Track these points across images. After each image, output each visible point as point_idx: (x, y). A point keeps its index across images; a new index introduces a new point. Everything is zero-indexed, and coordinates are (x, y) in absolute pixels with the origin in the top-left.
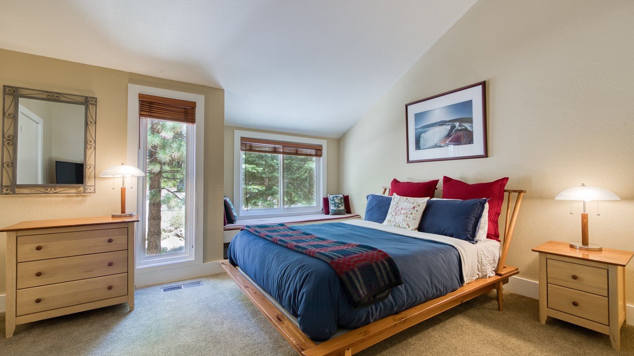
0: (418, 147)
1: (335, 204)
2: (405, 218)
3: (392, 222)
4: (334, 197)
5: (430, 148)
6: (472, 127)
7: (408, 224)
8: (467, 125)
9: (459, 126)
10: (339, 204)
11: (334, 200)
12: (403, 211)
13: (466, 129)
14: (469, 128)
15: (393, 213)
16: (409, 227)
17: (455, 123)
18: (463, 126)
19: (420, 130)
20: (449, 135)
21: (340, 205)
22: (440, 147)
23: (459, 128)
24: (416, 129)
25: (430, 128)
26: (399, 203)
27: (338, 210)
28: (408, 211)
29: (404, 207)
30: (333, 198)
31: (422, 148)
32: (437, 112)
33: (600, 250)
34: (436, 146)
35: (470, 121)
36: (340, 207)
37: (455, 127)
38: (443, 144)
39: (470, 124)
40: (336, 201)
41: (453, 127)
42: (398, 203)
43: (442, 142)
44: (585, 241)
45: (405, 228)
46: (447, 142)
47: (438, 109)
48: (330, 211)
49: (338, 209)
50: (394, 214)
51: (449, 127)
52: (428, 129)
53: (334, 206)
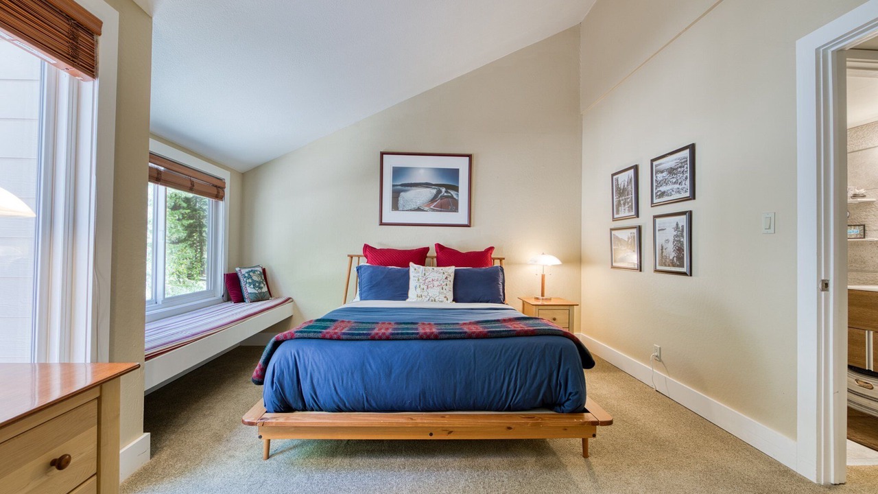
0: (395, 206)
1: (254, 283)
2: (442, 291)
3: (423, 297)
4: (250, 272)
5: (411, 210)
6: (458, 197)
7: (445, 297)
8: (453, 193)
9: (445, 192)
10: (260, 283)
11: (250, 277)
12: (436, 283)
13: (452, 197)
14: (455, 196)
15: (422, 287)
16: (447, 300)
17: (441, 188)
18: (449, 193)
19: (399, 187)
20: (433, 200)
21: (262, 285)
22: (423, 210)
23: (445, 194)
24: (393, 186)
25: (412, 188)
26: (427, 274)
27: (260, 293)
28: (441, 282)
29: (436, 278)
30: (248, 273)
31: (400, 209)
32: (422, 171)
33: (550, 299)
34: (419, 209)
35: (456, 189)
36: (262, 288)
37: (441, 192)
38: (426, 208)
39: (456, 193)
40: (255, 278)
41: (439, 192)
42: (425, 274)
43: (426, 206)
44: (543, 295)
45: (441, 302)
46: (432, 207)
47: (423, 168)
48: (246, 295)
49: (260, 291)
50: (425, 287)
51: (434, 191)
52: (409, 188)
53: (252, 286)
